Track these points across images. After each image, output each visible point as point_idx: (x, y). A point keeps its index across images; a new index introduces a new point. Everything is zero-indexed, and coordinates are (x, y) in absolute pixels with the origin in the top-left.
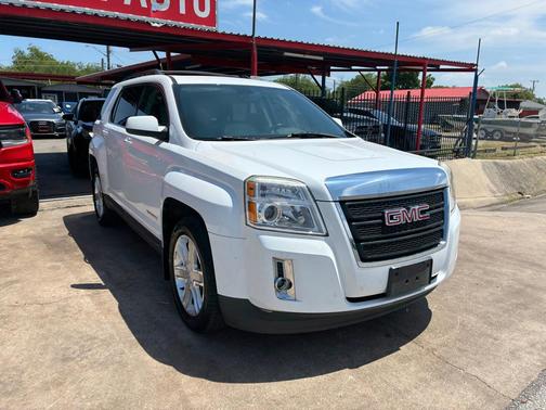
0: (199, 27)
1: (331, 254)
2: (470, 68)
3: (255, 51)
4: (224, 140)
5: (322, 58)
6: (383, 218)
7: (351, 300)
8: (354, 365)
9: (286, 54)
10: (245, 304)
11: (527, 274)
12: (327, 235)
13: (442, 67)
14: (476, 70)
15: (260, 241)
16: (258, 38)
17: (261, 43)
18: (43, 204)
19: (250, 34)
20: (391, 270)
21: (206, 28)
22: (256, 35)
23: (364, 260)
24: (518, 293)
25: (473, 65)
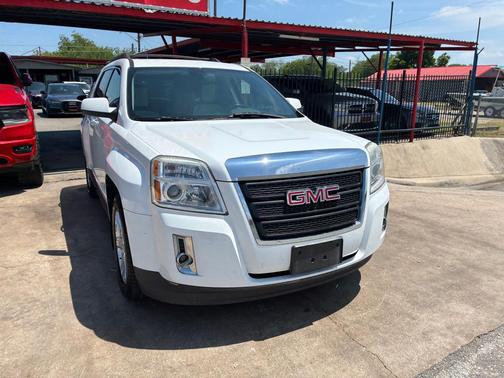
0: (191, 12)
1: (229, 232)
2: (470, 46)
3: (246, 35)
4: (163, 120)
5: (318, 39)
6: (285, 198)
7: (253, 276)
8: (260, 337)
9: (282, 36)
10: (156, 276)
11: (475, 254)
12: (227, 214)
13: (443, 46)
14: (476, 49)
15: (161, 219)
16: (249, 21)
17: (252, 27)
18: (47, 177)
19: (240, 18)
20: (293, 249)
21: (197, 12)
22: (247, 19)
23: (263, 238)
24: (459, 273)
25: (473, 44)
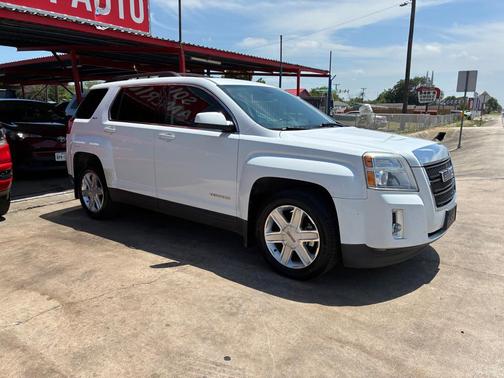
0: (136, 32)
1: (421, 203)
2: (325, 74)
3: (183, 56)
5: (219, 63)
9: (193, 58)
10: (363, 249)
12: (418, 190)
13: (302, 73)
14: (329, 76)
15: (382, 199)
16: (184, 44)
17: (187, 49)
19: (177, 40)
20: (445, 212)
21: (142, 33)
22: (182, 42)
25: (327, 72)
